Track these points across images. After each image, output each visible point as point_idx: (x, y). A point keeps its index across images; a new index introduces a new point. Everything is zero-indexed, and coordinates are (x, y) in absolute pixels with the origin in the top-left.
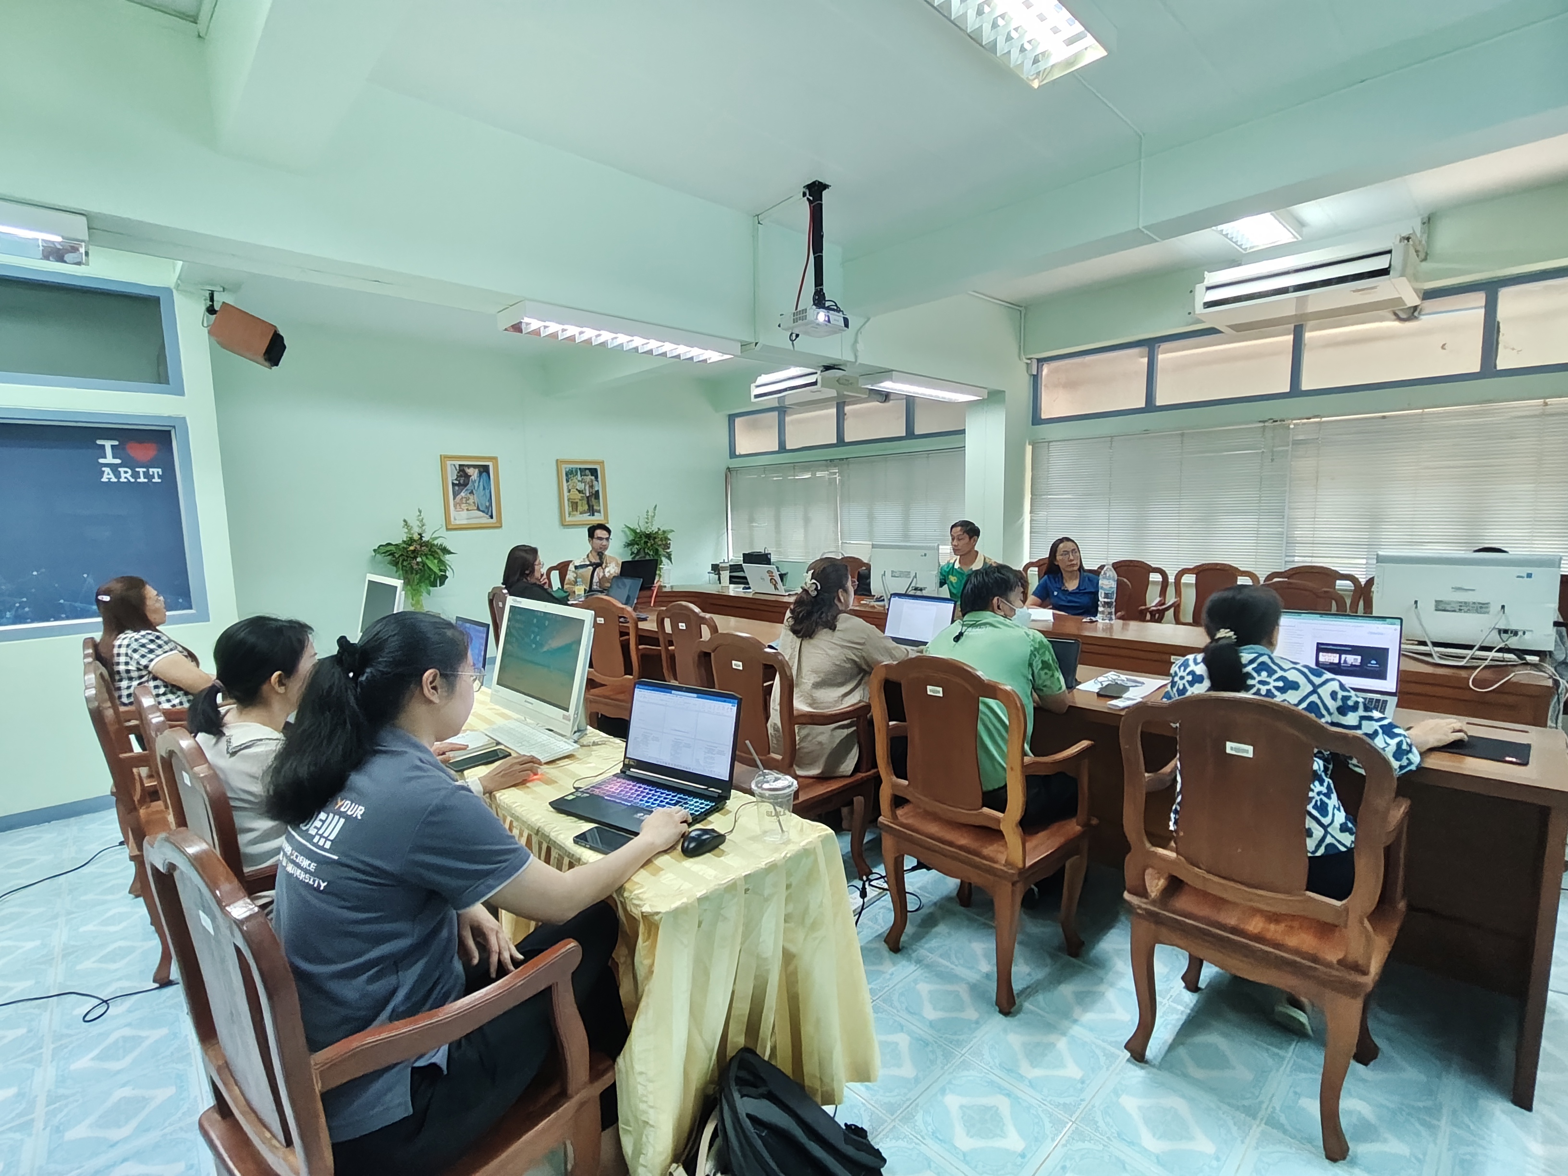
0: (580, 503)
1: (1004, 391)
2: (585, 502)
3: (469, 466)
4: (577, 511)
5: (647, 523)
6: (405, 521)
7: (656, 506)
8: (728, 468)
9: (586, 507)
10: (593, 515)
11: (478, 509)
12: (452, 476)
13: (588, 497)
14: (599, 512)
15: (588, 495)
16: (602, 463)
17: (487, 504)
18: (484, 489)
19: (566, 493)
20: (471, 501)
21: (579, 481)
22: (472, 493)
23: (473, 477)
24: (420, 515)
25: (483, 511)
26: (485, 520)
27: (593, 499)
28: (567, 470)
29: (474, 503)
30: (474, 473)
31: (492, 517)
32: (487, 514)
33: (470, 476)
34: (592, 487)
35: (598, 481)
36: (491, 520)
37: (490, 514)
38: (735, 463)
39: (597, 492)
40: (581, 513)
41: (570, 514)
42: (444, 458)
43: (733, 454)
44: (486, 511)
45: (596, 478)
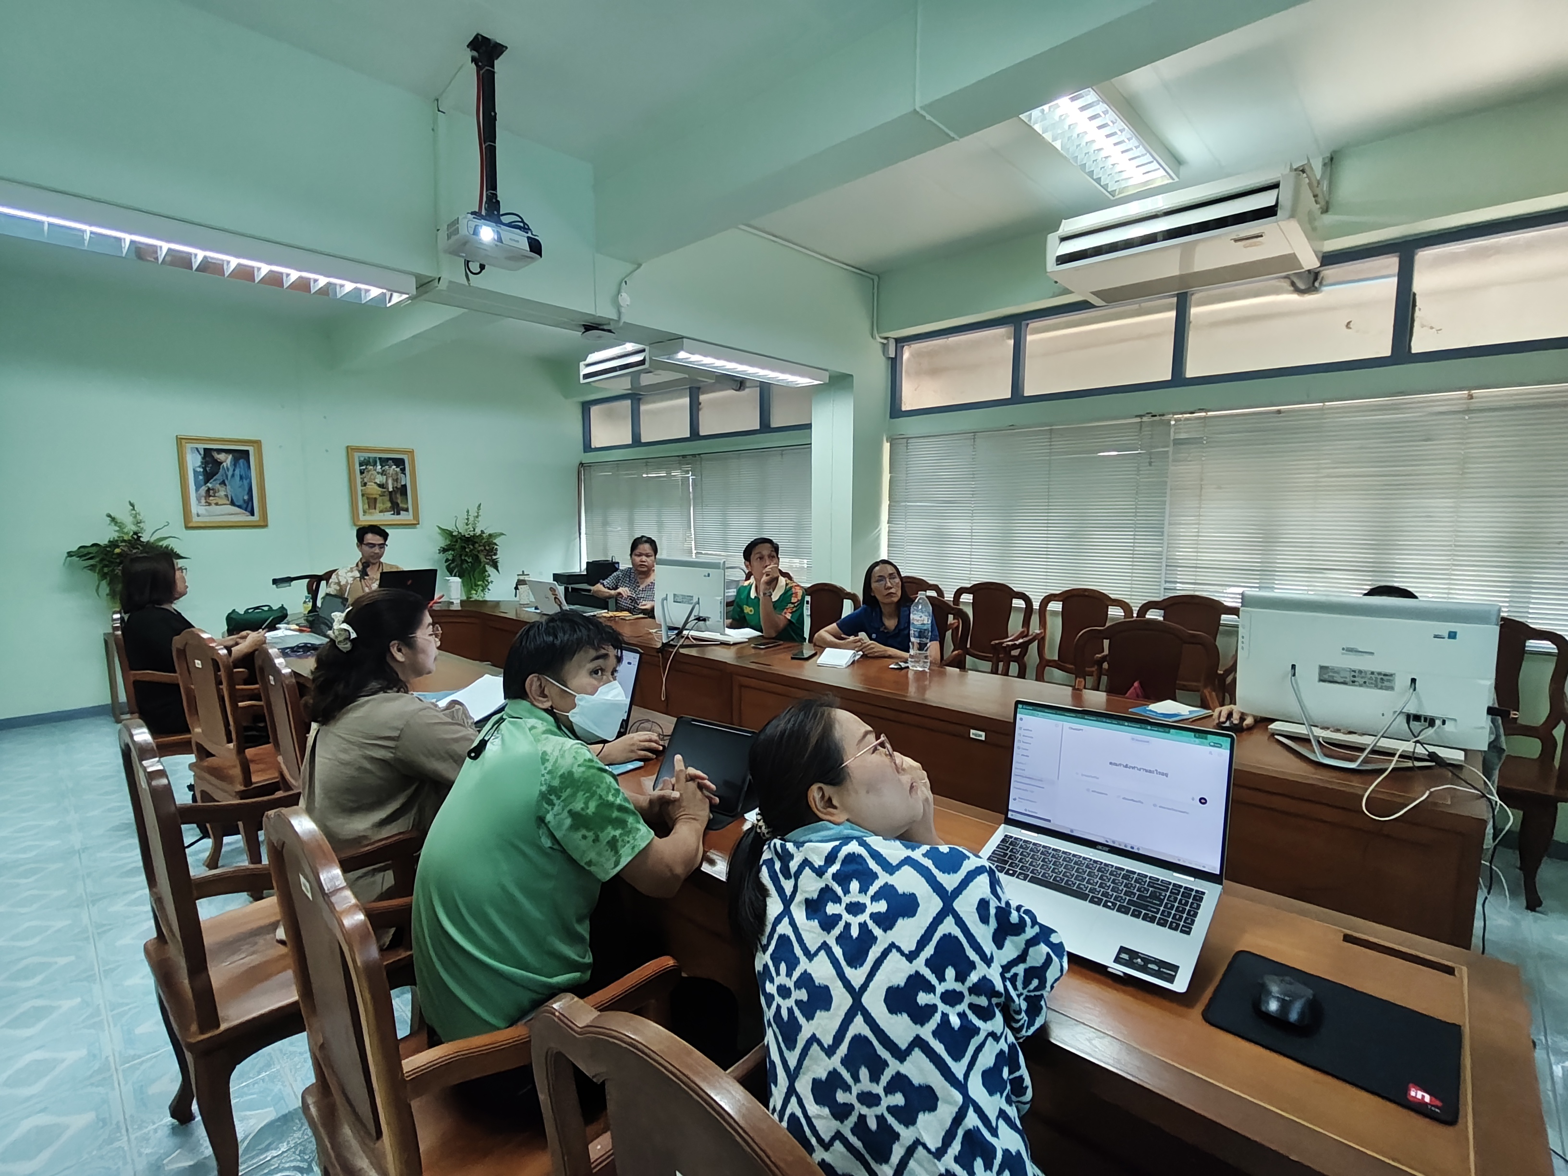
0: (379, 499)
1: (852, 376)
2: (387, 498)
3: (220, 451)
4: (375, 509)
5: (467, 524)
6: (109, 516)
7: (480, 505)
8: (581, 464)
9: (389, 505)
10: (398, 514)
11: (233, 503)
12: (194, 461)
13: (390, 493)
14: (407, 510)
15: (391, 489)
16: (411, 453)
17: (246, 497)
18: (241, 478)
19: (360, 487)
20: (222, 493)
21: (378, 473)
22: (223, 483)
23: (225, 464)
24: (134, 509)
25: (239, 507)
26: (245, 518)
27: (398, 496)
28: (362, 459)
29: (226, 496)
30: (227, 460)
31: (252, 514)
32: (246, 510)
33: (221, 463)
34: (396, 480)
35: (405, 474)
36: (251, 518)
37: (249, 508)
38: (589, 458)
39: (405, 486)
40: (381, 512)
41: (364, 512)
42: (180, 441)
43: (587, 447)
44: (245, 506)
45: (403, 471)
